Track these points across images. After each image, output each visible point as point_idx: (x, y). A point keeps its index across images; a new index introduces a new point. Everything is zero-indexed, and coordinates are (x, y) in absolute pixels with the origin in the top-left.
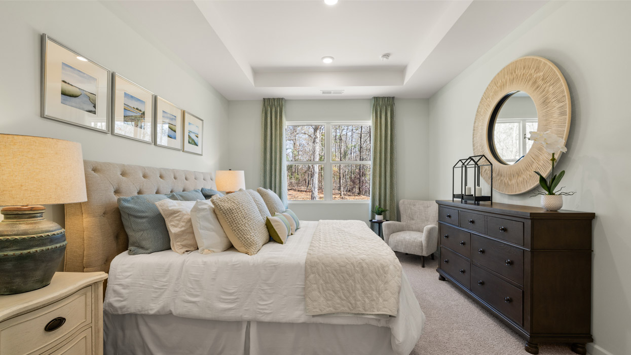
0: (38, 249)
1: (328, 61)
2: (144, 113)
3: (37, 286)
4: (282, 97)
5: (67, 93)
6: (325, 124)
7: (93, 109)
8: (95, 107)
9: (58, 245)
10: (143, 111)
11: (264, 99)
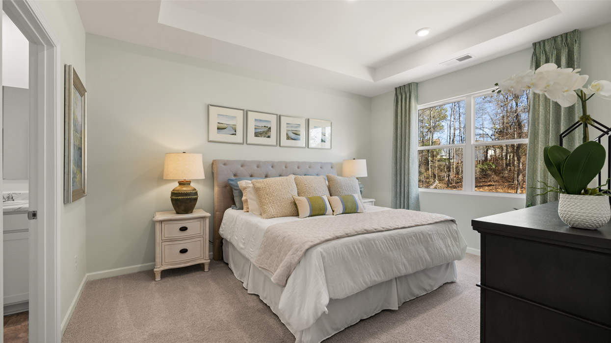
0: (181, 197)
1: (424, 34)
2: (270, 128)
3: (183, 212)
4: (411, 82)
5: (220, 128)
6: (465, 98)
7: (235, 133)
8: (235, 131)
9: (189, 197)
10: (269, 127)
11: (396, 89)
